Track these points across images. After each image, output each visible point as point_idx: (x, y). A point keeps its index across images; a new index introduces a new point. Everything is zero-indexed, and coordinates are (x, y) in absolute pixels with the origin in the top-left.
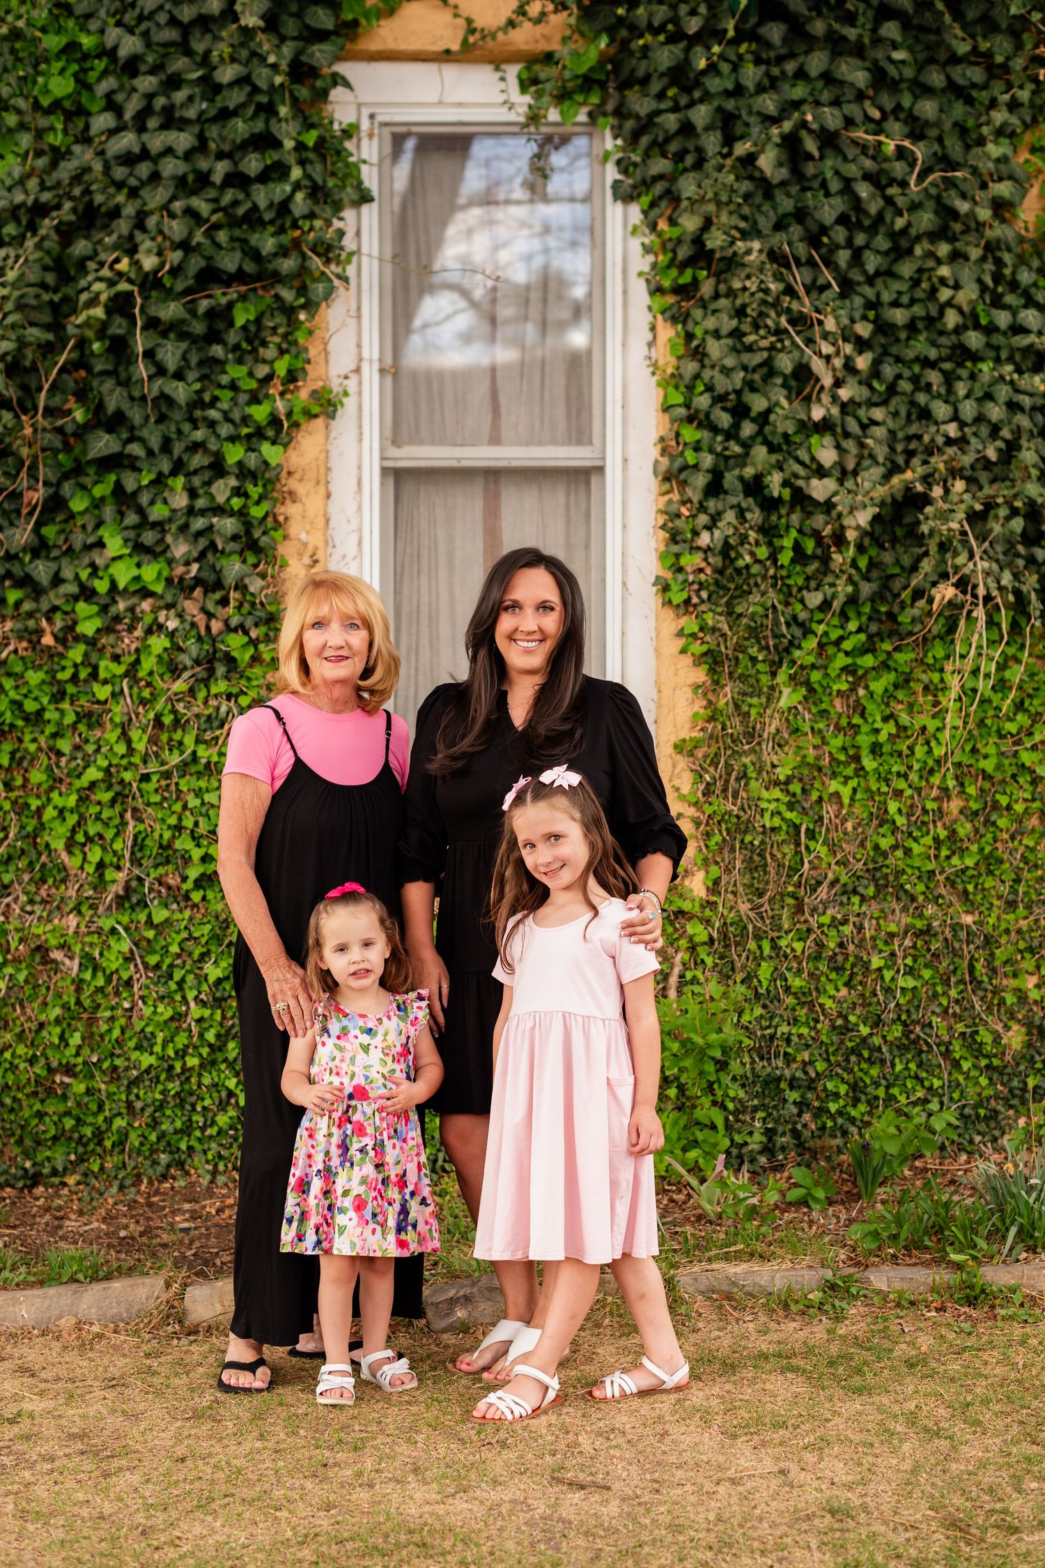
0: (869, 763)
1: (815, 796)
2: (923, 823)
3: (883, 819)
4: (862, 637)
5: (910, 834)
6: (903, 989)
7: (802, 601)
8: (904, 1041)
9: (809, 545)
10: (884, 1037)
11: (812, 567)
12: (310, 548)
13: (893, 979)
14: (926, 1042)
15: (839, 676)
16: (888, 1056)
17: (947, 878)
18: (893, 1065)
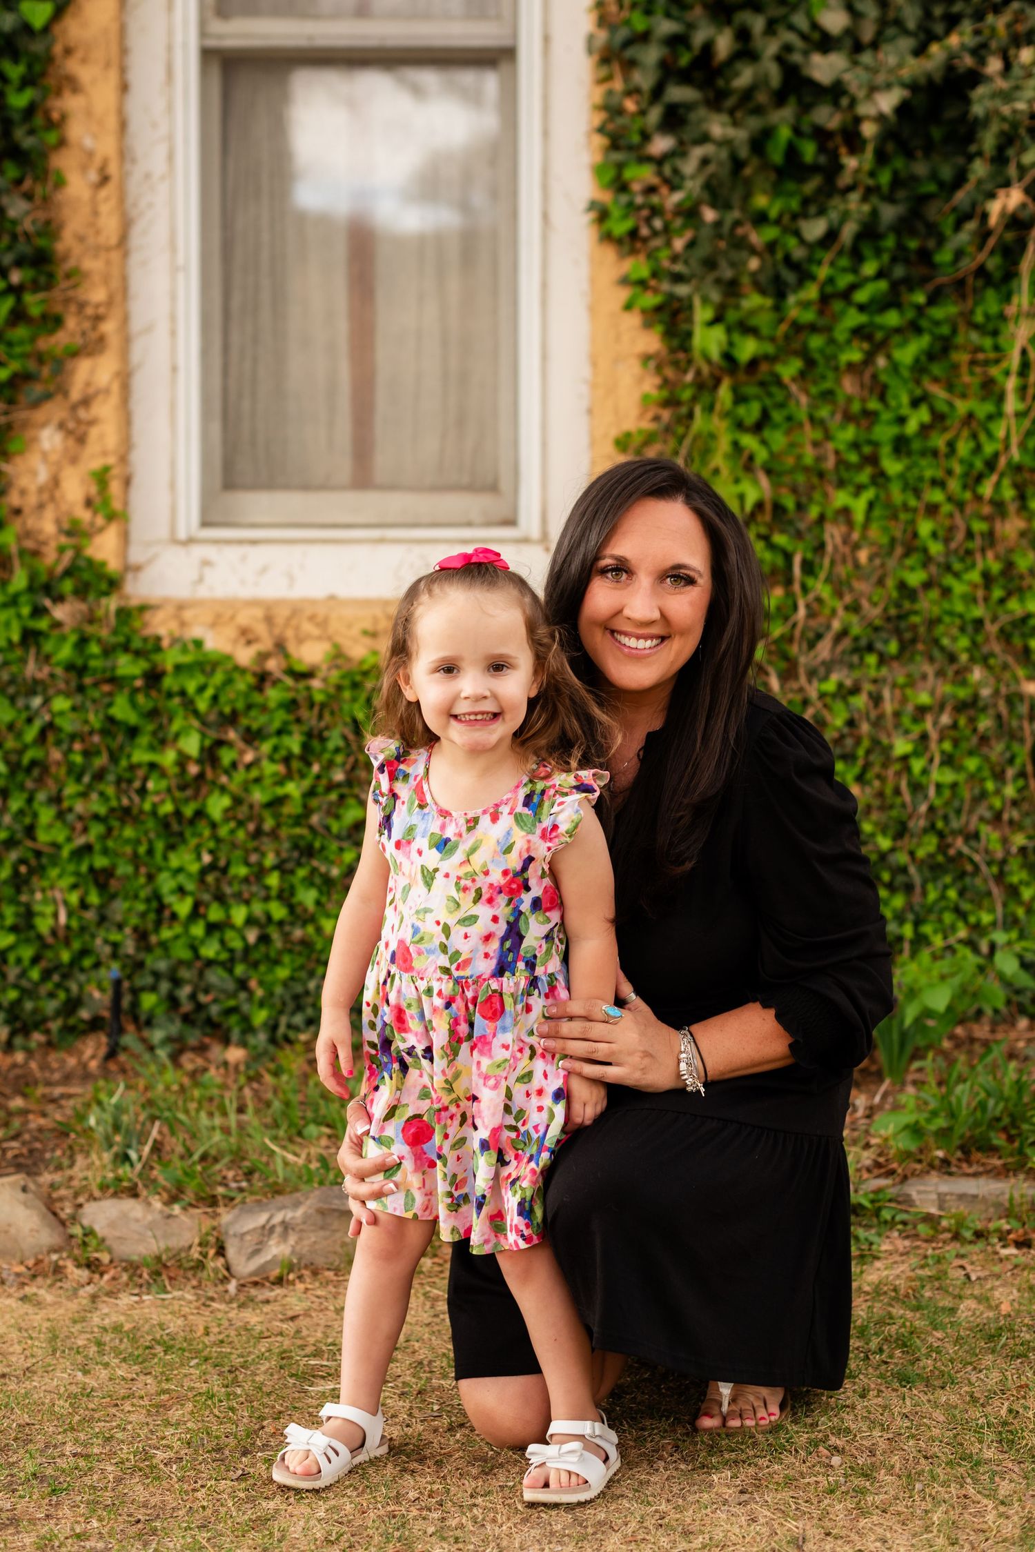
0: (893, 466)
1: (814, 512)
2: (969, 553)
3: (912, 545)
4: (883, 285)
5: (948, 568)
6: (939, 787)
7: (797, 234)
8: (940, 858)
9: (809, 150)
10: (912, 854)
11: (811, 186)
12: (97, 161)
13: (925, 772)
14: (971, 860)
15: (849, 342)
16: (917, 879)
17: (1002, 630)
18: (924, 893)
